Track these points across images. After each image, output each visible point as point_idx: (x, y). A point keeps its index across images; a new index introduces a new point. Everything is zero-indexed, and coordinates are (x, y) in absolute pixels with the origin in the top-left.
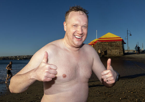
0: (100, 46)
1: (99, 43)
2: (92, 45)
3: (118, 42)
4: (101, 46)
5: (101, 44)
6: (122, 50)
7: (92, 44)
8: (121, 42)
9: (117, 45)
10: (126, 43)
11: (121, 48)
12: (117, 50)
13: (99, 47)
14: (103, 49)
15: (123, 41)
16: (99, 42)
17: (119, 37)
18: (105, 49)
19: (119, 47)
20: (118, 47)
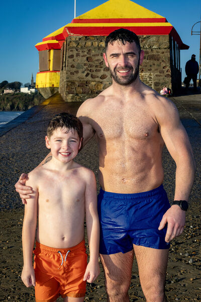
0: (78, 55)
1: (76, 42)
2: (52, 51)
3: (153, 38)
4: (81, 54)
5: (82, 43)
6: (170, 73)
7: (51, 46)
8: (165, 40)
9: (149, 50)
10: (187, 47)
11: (163, 64)
12: (148, 74)
13: (72, 56)
14: (91, 66)
15: (173, 34)
16: (75, 37)
17: (159, 16)
18: (96, 66)
19: (156, 62)
20: (151, 62)
